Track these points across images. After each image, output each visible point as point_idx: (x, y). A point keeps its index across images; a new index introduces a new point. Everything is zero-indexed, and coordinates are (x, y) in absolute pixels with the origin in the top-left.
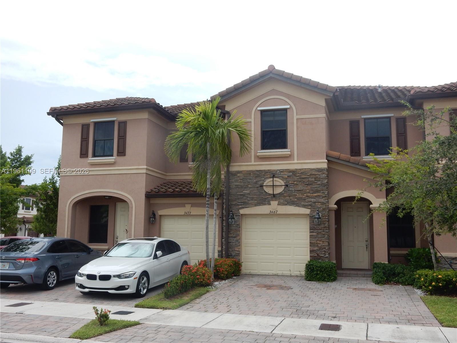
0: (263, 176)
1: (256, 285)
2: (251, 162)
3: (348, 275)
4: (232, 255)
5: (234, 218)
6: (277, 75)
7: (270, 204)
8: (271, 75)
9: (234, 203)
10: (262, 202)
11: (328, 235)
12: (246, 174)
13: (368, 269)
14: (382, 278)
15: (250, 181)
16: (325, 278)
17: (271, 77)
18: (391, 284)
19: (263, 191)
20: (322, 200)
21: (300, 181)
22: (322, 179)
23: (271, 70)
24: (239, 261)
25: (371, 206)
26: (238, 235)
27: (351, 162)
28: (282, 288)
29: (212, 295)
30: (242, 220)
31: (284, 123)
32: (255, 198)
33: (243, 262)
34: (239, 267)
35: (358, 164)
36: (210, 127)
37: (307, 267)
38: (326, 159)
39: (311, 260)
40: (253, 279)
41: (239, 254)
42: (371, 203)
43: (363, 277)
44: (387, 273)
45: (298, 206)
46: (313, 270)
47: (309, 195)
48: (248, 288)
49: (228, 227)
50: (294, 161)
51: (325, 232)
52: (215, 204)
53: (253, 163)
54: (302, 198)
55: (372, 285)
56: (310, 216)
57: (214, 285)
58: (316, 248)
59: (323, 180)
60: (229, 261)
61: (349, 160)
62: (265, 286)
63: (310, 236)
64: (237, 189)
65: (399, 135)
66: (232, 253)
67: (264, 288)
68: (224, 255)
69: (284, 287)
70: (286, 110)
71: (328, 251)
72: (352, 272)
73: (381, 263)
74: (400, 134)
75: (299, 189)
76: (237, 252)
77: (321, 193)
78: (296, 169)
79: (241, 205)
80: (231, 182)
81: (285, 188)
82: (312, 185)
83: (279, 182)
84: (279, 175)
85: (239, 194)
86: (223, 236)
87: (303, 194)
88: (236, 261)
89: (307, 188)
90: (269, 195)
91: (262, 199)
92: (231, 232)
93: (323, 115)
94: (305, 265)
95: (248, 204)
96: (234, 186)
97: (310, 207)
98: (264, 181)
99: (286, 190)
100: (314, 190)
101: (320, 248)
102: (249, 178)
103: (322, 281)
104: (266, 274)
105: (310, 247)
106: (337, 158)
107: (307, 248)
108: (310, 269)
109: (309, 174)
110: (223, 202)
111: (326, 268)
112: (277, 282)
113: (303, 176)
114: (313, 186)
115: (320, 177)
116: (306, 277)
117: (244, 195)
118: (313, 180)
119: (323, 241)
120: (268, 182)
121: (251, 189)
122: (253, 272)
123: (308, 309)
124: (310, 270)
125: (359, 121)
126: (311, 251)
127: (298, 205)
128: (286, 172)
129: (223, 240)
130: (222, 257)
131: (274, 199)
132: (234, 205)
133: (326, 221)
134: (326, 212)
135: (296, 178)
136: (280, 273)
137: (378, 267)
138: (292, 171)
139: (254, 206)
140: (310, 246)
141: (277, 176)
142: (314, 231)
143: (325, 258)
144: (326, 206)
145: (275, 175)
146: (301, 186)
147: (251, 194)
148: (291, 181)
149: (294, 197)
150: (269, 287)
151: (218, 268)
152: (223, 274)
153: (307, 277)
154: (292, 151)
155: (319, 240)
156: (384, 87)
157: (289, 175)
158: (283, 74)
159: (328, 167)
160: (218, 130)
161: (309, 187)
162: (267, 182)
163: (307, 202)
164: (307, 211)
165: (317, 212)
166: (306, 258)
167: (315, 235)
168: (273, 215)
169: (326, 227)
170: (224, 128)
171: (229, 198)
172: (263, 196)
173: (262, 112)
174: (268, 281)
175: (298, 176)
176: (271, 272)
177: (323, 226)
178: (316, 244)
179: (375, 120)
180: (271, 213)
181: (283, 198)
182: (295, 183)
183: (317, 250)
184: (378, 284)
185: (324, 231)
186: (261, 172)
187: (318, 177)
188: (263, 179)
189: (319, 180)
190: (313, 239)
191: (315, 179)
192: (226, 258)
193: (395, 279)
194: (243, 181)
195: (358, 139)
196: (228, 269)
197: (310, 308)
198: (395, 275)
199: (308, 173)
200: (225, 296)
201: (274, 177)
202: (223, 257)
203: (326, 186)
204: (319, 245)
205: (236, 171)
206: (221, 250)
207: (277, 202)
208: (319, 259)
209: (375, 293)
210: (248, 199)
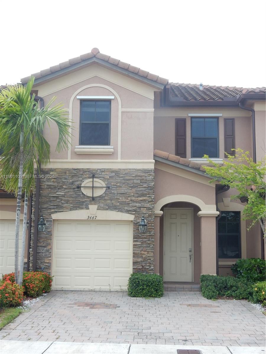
0: (81, 176)
1: (75, 304)
2: (67, 159)
3: (173, 289)
4: (41, 268)
5: (45, 224)
6: (102, 60)
7: (88, 208)
8: (94, 60)
9: (45, 206)
10: (79, 206)
11: (153, 244)
12: (61, 173)
13: (191, 281)
14: (214, 292)
15: (65, 181)
16: (152, 293)
17: (94, 61)
18: (224, 299)
19: (81, 193)
20: (148, 205)
21: (124, 183)
22: (148, 181)
23: (95, 54)
24: (50, 275)
25: (200, 213)
26: (49, 244)
27: (180, 163)
28: (107, 306)
29: (27, 318)
30: (53, 226)
31: (107, 116)
32: (71, 201)
33: (54, 276)
34: (50, 282)
35: (188, 166)
36: (24, 114)
37: (131, 281)
38: (154, 160)
39: (133, 273)
40: (68, 296)
41: (49, 267)
42: (199, 210)
43: (190, 291)
44: (218, 286)
45: (121, 212)
46: (138, 285)
47: (133, 198)
48: (68, 307)
49: (38, 235)
50: (117, 159)
51: (151, 241)
52: (25, 206)
53: (69, 160)
54: (125, 202)
55: (204, 300)
56: (134, 223)
57: (25, 305)
58: (140, 260)
59: (150, 183)
60: (39, 276)
61: (179, 161)
62: (86, 304)
63: (134, 245)
64: (50, 190)
65: (227, 137)
66: (41, 265)
67: (86, 307)
68: (31, 268)
69: (110, 305)
70: (109, 101)
71: (153, 262)
72: (177, 286)
73: (210, 276)
74: (227, 135)
75: (123, 191)
76: (47, 264)
77: (148, 197)
78: (119, 169)
79: (54, 209)
80: (43, 181)
81: (107, 190)
82: (137, 188)
83: (99, 182)
84: (100, 175)
85: (52, 195)
86: (30, 246)
87: (127, 198)
88: (47, 275)
89: (131, 191)
90: (87, 197)
91: (79, 202)
92: (41, 241)
93: (151, 109)
94: (128, 278)
95: (62, 207)
96: (46, 186)
97: (134, 213)
98: (82, 181)
99: (107, 192)
100: (139, 194)
101: (145, 260)
102: (64, 178)
103: (149, 297)
104: (81, 290)
105: (134, 258)
106: (165, 158)
107: (130, 259)
108: (135, 283)
109: (135, 175)
110: (32, 205)
111: (154, 282)
112: (97, 299)
113: (127, 177)
114: (139, 189)
115: (146, 179)
116: (130, 293)
117: (57, 197)
118: (139, 182)
119: (148, 251)
120: (87, 182)
121: (66, 190)
122: (66, 287)
123: (149, 331)
124: (134, 285)
125: (185, 119)
126: (134, 263)
127: (120, 210)
128: (108, 172)
129: (31, 250)
130: (28, 270)
131: (93, 202)
132: (45, 208)
133: (152, 228)
134: (152, 219)
135: (119, 180)
136: (97, 288)
137: (207, 279)
138: (115, 171)
139: (69, 210)
140: (134, 256)
141: (97, 176)
142: (138, 240)
143: (150, 270)
144: (152, 212)
145: (95, 175)
146: (125, 189)
147: (65, 196)
148: (114, 183)
149: (116, 201)
150: (92, 306)
151: (27, 284)
152: (33, 290)
153: (132, 293)
154: (115, 149)
155: (143, 250)
156: (205, 86)
157: (111, 176)
158: (108, 60)
159: (155, 168)
160: (34, 118)
161: (134, 190)
162: (85, 183)
163: (131, 207)
164: (131, 217)
165: (143, 218)
166: (129, 270)
167: (139, 245)
168: (91, 221)
169: (152, 235)
170: (41, 116)
171: (40, 200)
172: (80, 199)
173: (82, 101)
174: (87, 298)
175: (122, 177)
176: (87, 288)
177: (149, 234)
178: (140, 255)
179: (203, 120)
180: (89, 219)
181: (103, 202)
182: (118, 184)
183: (141, 261)
184: (211, 299)
185: (149, 240)
186: (79, 171)
187: (144, 179)
188: (81, 179)
189: (145, 182)
190: (137, 249)
191: (141, 181)
192: (34, 272)
193: (227, 293)
194: (57, 181)
195: (185, 139)
196: (39, 284)
197: (153, 330)
198: (226, 288)
199: (133, 174)
200: (44, 318)
201: (93, 177)
202: (30, 270)
203: (153, 189)
204: (144, 256)
205: (49, 169)
206: (27, 262)
207: (96, 207)
208: (143, 271)
209: (214, 309)
210: (62, 201)
